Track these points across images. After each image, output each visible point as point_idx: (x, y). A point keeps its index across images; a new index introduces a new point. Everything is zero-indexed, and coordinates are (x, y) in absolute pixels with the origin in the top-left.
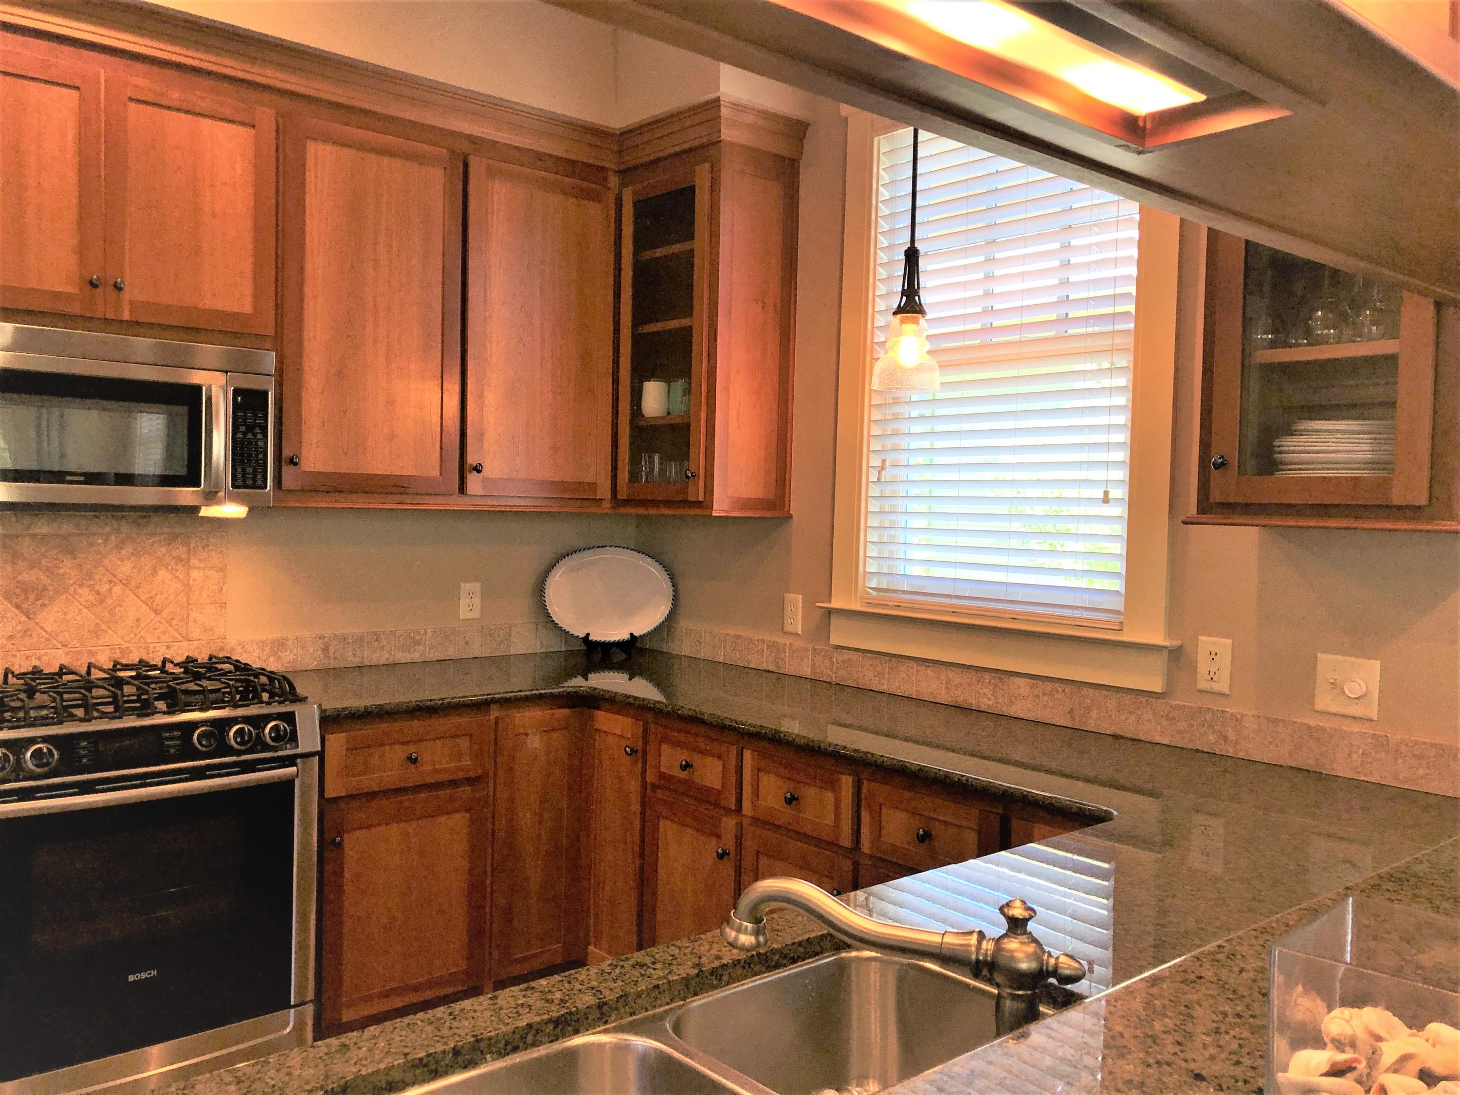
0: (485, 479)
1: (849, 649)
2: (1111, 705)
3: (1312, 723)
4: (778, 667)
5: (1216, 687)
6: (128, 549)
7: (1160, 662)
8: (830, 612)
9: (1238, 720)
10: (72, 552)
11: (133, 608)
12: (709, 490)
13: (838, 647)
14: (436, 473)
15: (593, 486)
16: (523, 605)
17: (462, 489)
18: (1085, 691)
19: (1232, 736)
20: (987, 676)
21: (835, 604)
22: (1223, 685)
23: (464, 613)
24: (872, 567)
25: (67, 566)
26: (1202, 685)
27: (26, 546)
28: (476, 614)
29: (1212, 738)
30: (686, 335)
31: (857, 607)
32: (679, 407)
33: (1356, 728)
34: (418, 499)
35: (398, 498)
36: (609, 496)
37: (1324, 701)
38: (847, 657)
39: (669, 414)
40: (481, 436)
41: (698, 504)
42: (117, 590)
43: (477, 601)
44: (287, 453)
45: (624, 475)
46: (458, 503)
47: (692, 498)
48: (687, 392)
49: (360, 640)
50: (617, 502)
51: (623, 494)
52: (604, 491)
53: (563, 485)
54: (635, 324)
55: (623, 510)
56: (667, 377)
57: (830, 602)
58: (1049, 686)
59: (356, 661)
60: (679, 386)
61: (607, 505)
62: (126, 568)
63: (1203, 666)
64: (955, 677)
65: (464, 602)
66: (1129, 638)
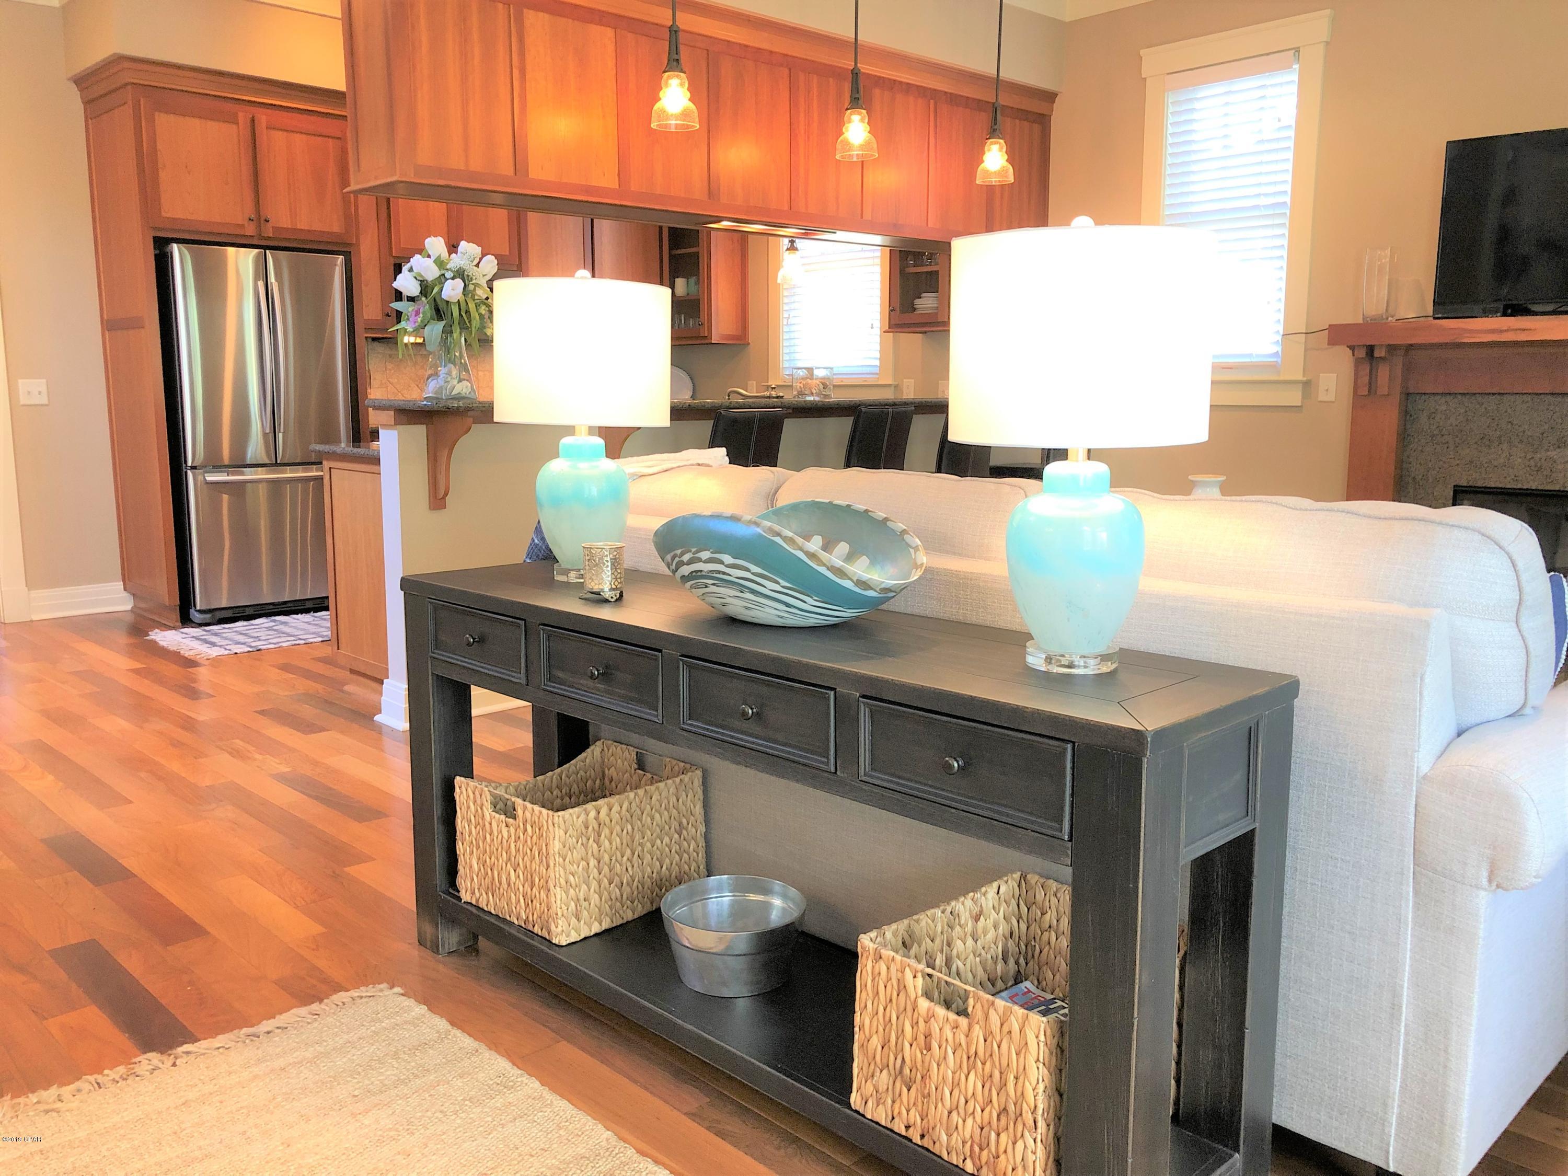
12: (710, 330)
24: (786, 365)
30: (696, 255)
31: (780, 383)
32: (693, 289)
39: (688, 294)
41: (705, 337)
47: (703, 334)
48: (697, 283)
54: (670, 249)
56: (687, 276)
60: (693, 280)
66: (880, 383)
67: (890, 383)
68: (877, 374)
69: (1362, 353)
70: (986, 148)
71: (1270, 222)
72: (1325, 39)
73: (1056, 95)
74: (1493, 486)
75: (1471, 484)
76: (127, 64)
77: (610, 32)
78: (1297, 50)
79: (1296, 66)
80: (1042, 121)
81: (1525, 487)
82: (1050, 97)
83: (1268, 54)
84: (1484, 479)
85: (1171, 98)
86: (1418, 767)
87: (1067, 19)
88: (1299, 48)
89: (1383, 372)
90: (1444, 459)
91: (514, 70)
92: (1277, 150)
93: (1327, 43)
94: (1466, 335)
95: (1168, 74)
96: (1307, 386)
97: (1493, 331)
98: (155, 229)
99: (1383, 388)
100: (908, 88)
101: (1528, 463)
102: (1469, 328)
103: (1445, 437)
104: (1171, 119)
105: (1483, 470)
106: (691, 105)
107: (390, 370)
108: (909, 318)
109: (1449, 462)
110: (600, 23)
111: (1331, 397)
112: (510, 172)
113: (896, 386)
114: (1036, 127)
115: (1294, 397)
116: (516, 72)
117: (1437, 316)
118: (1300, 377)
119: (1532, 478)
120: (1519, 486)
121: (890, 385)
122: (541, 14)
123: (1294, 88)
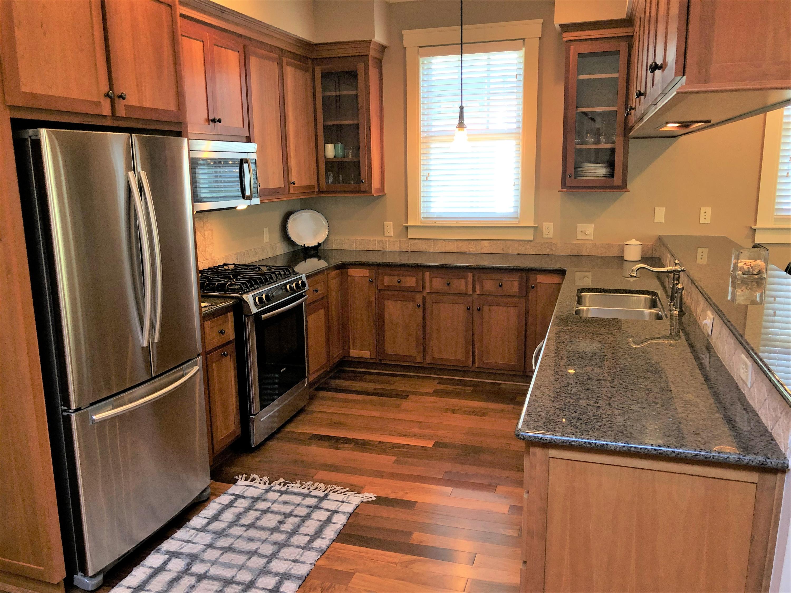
1: (415, 239)
2: (517, 245)
3: (576, 243)
4: (383, 248)
5: (549, 236)
7: (532, 231)
8: (407, 227)
9: (556, 245)
12: (370, 186)
13: (410, 239)
14: (282, 186)
18: (507, 242)
19: (554, 249)
20: (472, 242)
21: (409, 224)
22: (551, 236)
23: (265, 240)
24: (423, 210)
26: (545, 236)
28: (268, 240)
29: (548, 250)
30: (357, 127)
31: (419, 224)
33: (588, 242)
36: (316, 190)
37: (580, 236)
38: (415, 242)
39: (336, 157)
41: (365, 191)
43: (268, 235)
45: (323, 183)
50: (320, 192)
51: (322, 189)
52: (314, 188)
53: (309, 187)
55: (322, 195)
56: (336, 144)
57: (407, 223)
58: (495, 242)
61: (316, 193)
63: (545, 231)
64: (460, 244)
65: (265, 236)
66: (520, 225)
67: (532, 225)
113: (536, 227)
121: (530, 227)
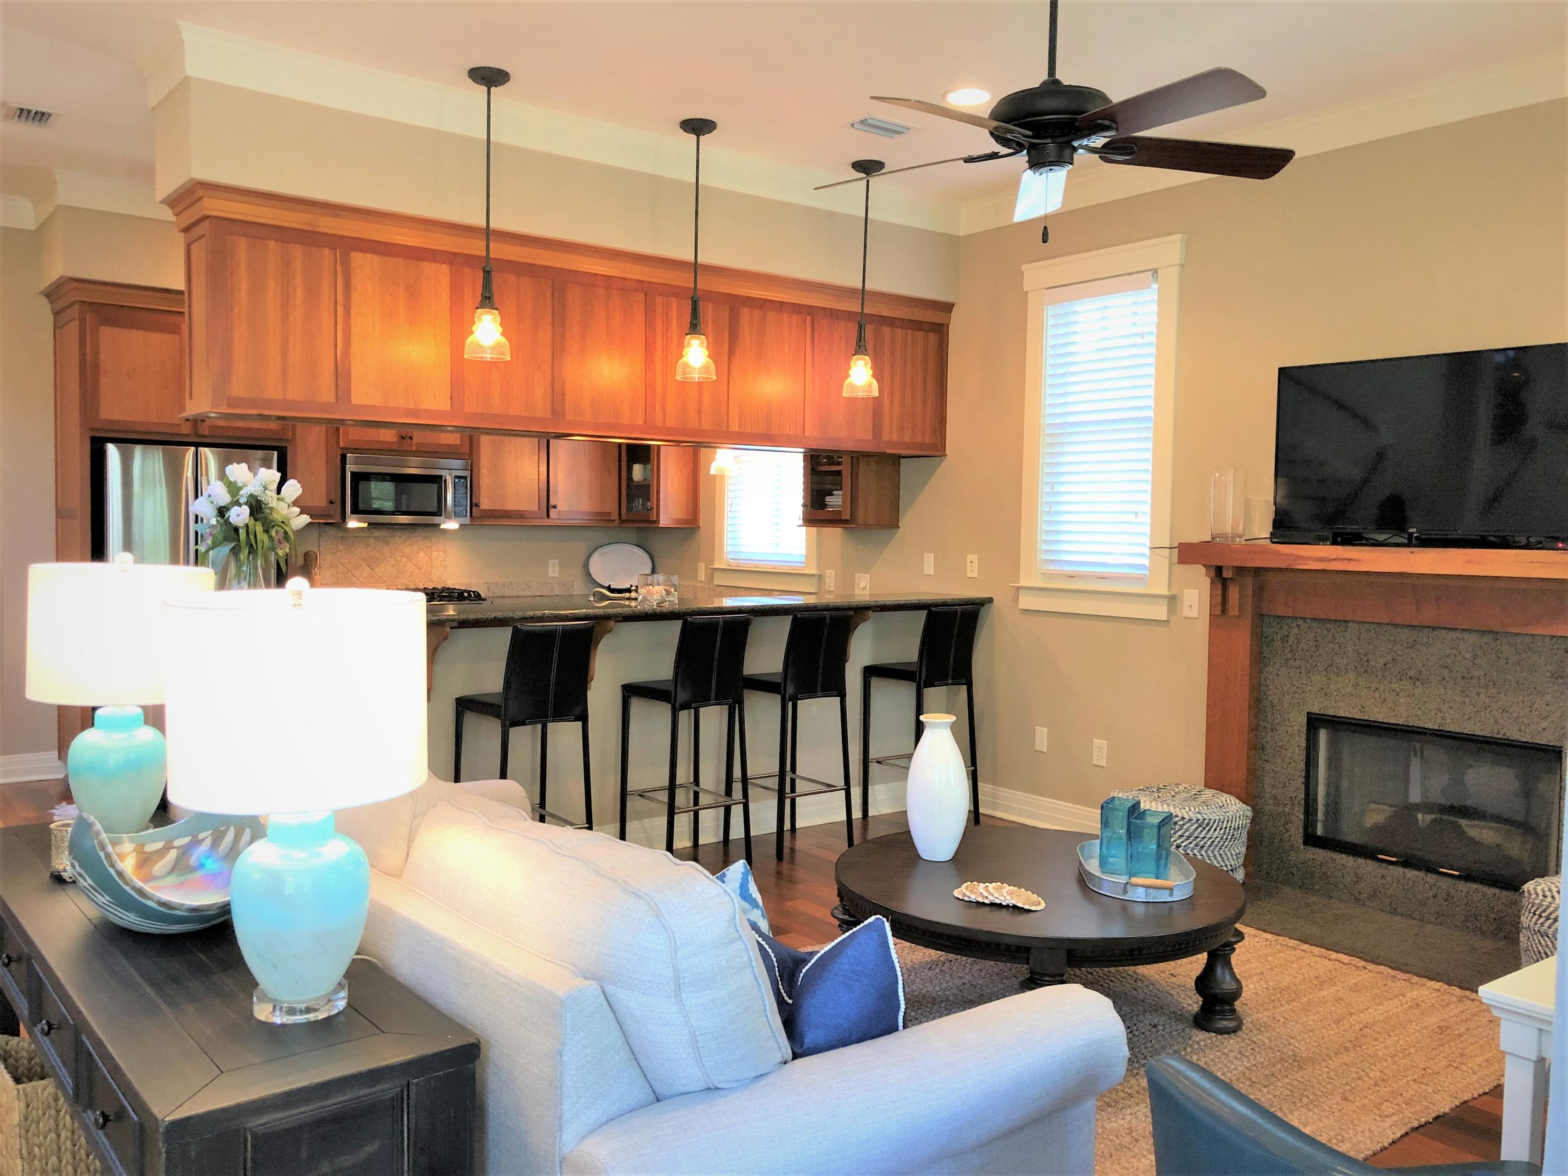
0: (559, 511)
1: (721, 586)
6: (408, 543)
7: (816, 580)
8: (715, 569)
10: (387, 544)
11: (411, 568)
12: (658, 516)
13: (717, 585)
14: (536, 509)
15: (610, 514)
16: (578, 571)
17: (548, 516)
21: (716, 566)
23: (551, 574)
24: (730, 549)
25: (386, 550)
27: (371, 541)
28: (557, 575)
31: (724, 567)
34: (529, 520)
35: (520, 520)
36: (617, 518)
39: (645, 480)
40: (556, 491)
41: (655, 522)
42: (404, 559)
43: (557, 568)
44: (474, 502)
45: (624, 510)
46: (546, 522)
47: (651, 519)
49: (504, 585)
50: (622, 521)
51: (624, 517)
52: (615, 516)
53: (597, 514)
55: (623, 525)
56: (642, 464)
57: (714, 565)
59: (501, 594)
60: (648, 467)
61: (617, 522)
62: (407, 550)
63: (827, 581)
65: (550, 569)
66: (806, 572)
67: (814, 572)
68: (803, 563)
69: (1213, 573)
70: (852, 364)
71: (1136, 435)
72: (1178, 262)
73: (953, 305)
74: (1343, 715)
75: (1322, 712)
76: (74, 285)
77: (445, 268)
78: (1155, 271)
79: (1155, 286)
80: (940, 331)
81: (1372, 719)
82: (948, 307)
83: (1130, 274)
84: (1334, 708)
85: (1050, 312)
86: (560, 1148)
87: (962, 234)
88: (1157, 269)
89: (1234, 593)
90: (1297, 684)
91: (339, 308)
92: (1141, 366)
93: (1182, 266)
94: (1299, 562)
95: (1047, 289)
96: (1173, 600)
97: (1322, 560)
98: (93, 429)
99: (1234, 610)
100: (780, 306)
101: (1373, 694)
102: (1303, 555)
103: (1298, 662)
104: (1051, 332)
105: (1332, 698)
106: (503, 339)
107: (341, 551)
108: (821, 515)
109: (1302, 688)
110: (434, 260)
111: (1194, 613)
112: (331, 398)
113: (820, 576)
114: (932, 336)
115: (1160, 612)
116: (340, 309)
117: (1274, 540)
118: (1165, 592)
119: (1377, 710)
120: (1366, 718)
121: (813, 575)
122: (369, 256)
123: (1154, 308)
